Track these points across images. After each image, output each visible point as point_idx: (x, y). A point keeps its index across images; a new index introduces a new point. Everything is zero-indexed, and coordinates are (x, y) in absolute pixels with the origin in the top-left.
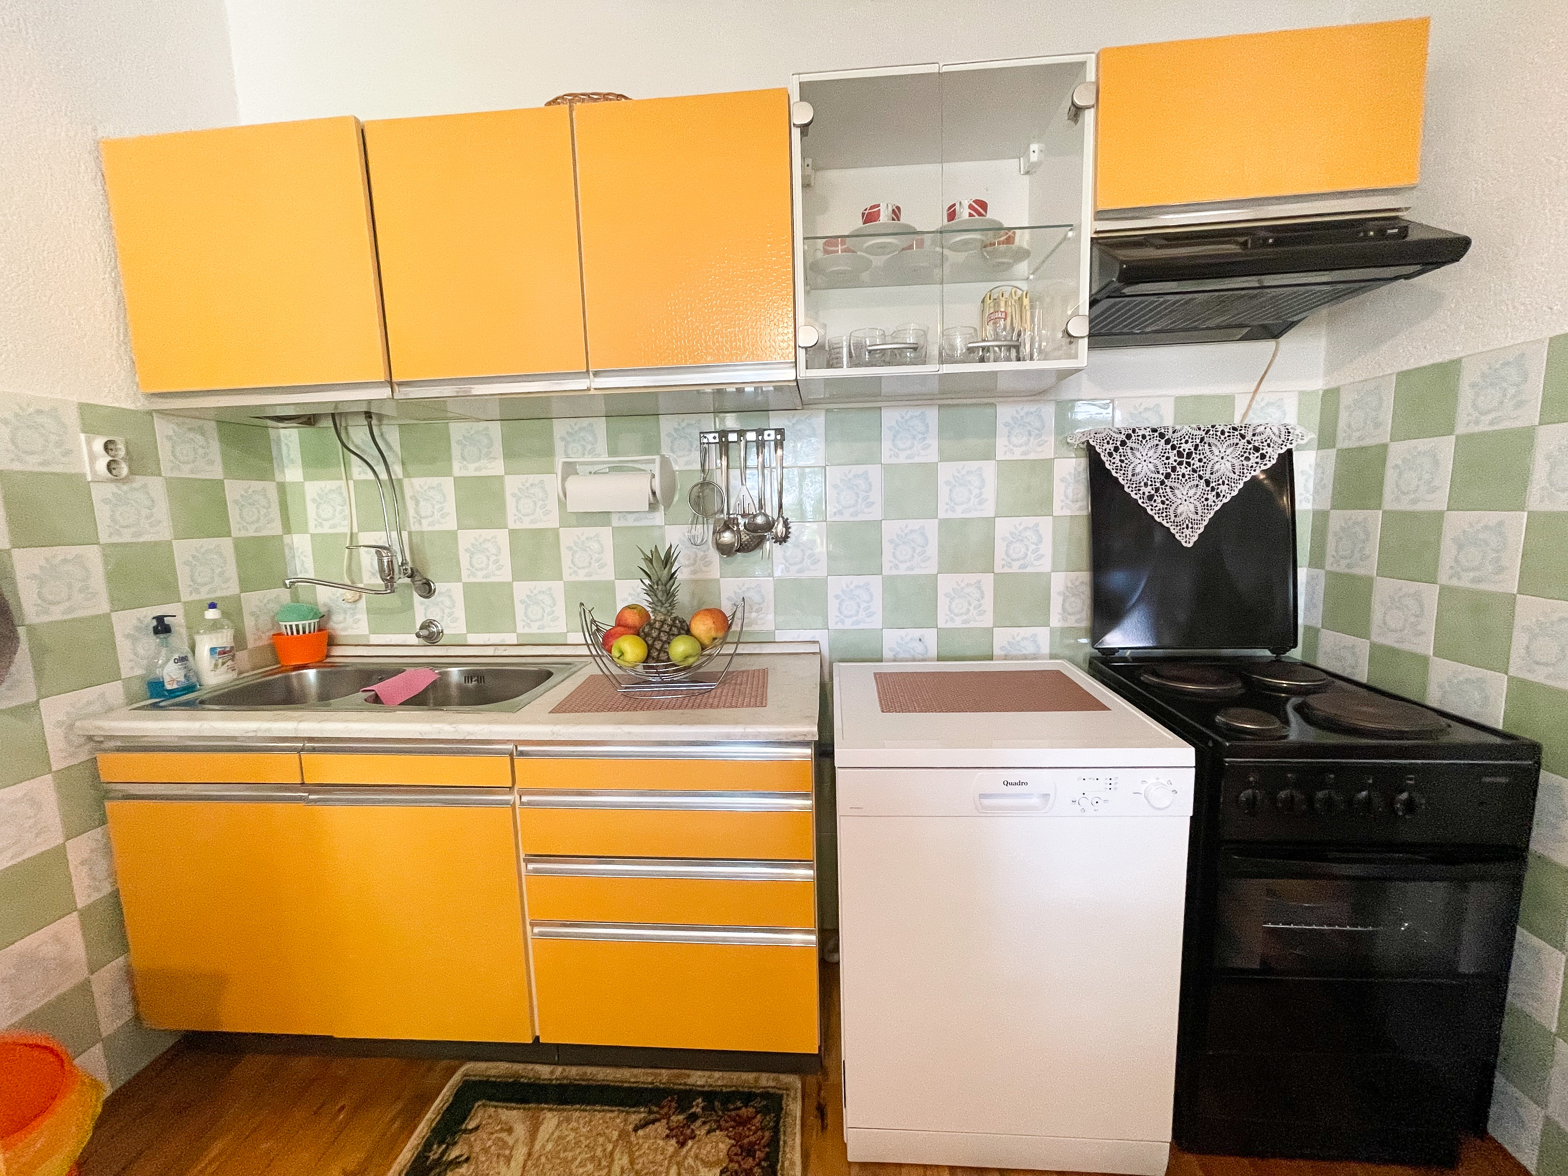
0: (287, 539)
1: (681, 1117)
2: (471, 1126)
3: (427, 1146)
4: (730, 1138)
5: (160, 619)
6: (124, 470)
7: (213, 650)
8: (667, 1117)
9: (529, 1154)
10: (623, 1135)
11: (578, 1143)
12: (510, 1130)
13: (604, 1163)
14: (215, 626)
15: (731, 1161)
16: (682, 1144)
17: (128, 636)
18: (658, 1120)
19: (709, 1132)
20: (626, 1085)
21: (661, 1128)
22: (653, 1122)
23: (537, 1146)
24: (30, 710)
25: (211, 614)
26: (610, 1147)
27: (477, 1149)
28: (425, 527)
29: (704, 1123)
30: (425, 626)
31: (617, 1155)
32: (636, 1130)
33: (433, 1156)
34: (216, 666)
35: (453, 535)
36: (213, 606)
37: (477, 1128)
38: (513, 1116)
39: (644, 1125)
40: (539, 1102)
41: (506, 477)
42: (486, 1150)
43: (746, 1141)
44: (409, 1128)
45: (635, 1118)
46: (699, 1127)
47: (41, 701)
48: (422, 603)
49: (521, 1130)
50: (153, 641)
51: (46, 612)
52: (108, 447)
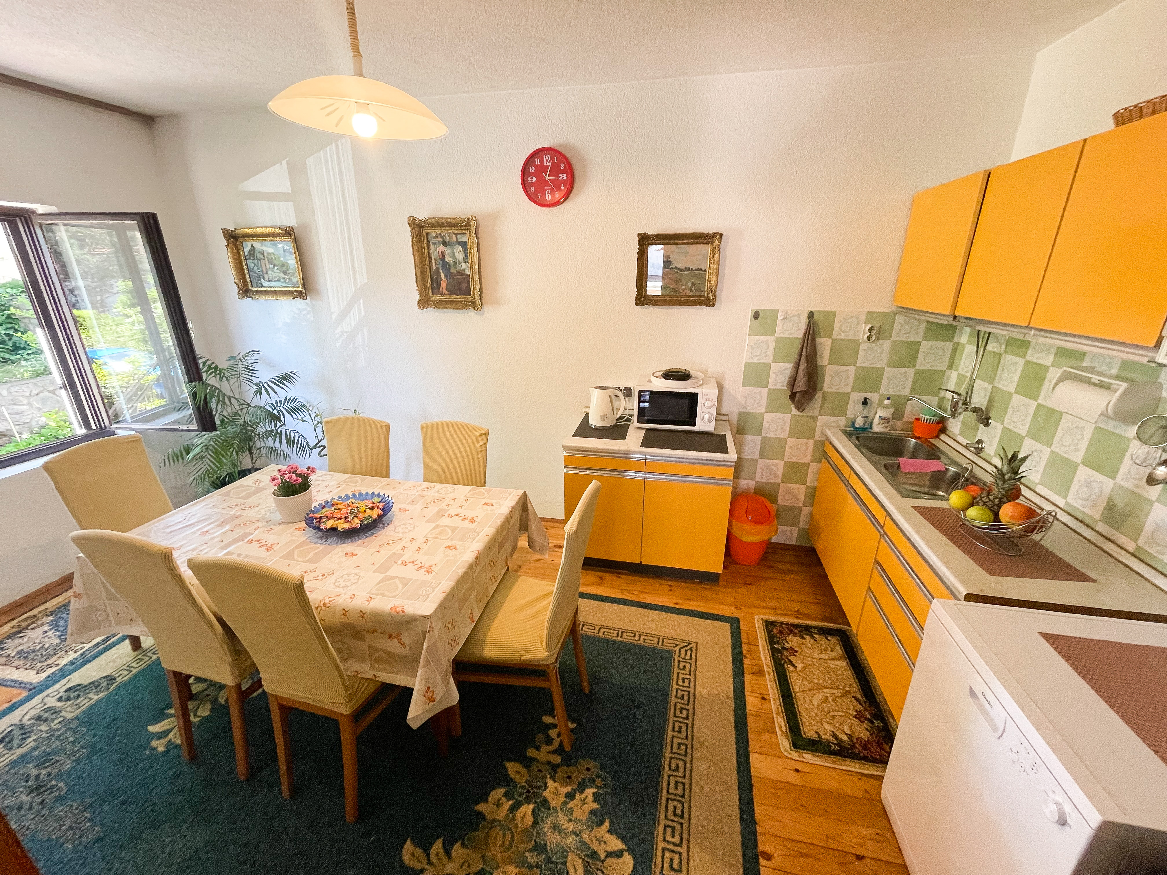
0: (948, 372)
1: (868, 716)
2: (829, 638)
3: (815, 628)
4: (868, 738)
5: (866, 399)
6: (874, 338)
7: (880, 417)
8: (866, 710)
9: (825, 659)
10: (849, 692)
11: (837, 675)
12: (832, 650)
13: (833, 686)
14: (886, 407)
15: (857, 739)
16: (855, 717)
17: (854, 402)
18: (862, 705)
19: (867, 729)
20: (873, 690)
21: (859, 707)
22: (860, 704)
23: (830, 661)
24: (814, 418)
25: (887, 402)
26: (841, 687)
27: (821, 642)
28: (1000, 386)
29: (871, 727)
30: (980, 442)
31: (839, 691)
32: (853, 697)
33: (812, 630)
34: (879, 424)
35: (1010, 395)
36: (888, 398)
37: (828, 640)
38: (839, 650)
39: (857, 699)
40: (849, 657)
41: (1051, 368)
42: (821, 645)
43: (869, 746)
44: (822, 620)
45: (859, 696)
46: (866, 724)
47: (819, 417)
48: (982, 429)
49: (834, 654)
50: (861, 407)
51: (831, 388)
52: (871, 329)
